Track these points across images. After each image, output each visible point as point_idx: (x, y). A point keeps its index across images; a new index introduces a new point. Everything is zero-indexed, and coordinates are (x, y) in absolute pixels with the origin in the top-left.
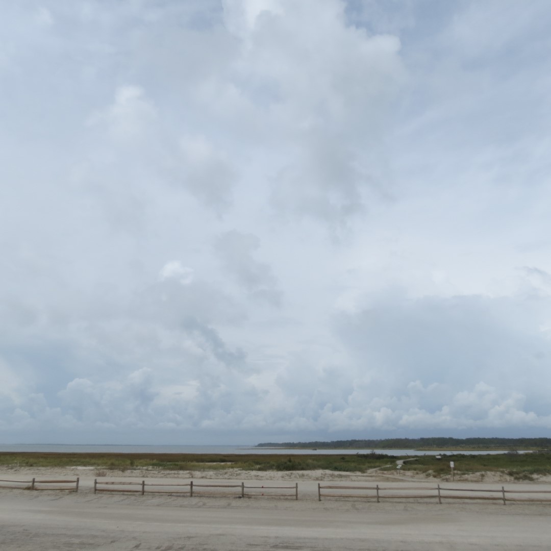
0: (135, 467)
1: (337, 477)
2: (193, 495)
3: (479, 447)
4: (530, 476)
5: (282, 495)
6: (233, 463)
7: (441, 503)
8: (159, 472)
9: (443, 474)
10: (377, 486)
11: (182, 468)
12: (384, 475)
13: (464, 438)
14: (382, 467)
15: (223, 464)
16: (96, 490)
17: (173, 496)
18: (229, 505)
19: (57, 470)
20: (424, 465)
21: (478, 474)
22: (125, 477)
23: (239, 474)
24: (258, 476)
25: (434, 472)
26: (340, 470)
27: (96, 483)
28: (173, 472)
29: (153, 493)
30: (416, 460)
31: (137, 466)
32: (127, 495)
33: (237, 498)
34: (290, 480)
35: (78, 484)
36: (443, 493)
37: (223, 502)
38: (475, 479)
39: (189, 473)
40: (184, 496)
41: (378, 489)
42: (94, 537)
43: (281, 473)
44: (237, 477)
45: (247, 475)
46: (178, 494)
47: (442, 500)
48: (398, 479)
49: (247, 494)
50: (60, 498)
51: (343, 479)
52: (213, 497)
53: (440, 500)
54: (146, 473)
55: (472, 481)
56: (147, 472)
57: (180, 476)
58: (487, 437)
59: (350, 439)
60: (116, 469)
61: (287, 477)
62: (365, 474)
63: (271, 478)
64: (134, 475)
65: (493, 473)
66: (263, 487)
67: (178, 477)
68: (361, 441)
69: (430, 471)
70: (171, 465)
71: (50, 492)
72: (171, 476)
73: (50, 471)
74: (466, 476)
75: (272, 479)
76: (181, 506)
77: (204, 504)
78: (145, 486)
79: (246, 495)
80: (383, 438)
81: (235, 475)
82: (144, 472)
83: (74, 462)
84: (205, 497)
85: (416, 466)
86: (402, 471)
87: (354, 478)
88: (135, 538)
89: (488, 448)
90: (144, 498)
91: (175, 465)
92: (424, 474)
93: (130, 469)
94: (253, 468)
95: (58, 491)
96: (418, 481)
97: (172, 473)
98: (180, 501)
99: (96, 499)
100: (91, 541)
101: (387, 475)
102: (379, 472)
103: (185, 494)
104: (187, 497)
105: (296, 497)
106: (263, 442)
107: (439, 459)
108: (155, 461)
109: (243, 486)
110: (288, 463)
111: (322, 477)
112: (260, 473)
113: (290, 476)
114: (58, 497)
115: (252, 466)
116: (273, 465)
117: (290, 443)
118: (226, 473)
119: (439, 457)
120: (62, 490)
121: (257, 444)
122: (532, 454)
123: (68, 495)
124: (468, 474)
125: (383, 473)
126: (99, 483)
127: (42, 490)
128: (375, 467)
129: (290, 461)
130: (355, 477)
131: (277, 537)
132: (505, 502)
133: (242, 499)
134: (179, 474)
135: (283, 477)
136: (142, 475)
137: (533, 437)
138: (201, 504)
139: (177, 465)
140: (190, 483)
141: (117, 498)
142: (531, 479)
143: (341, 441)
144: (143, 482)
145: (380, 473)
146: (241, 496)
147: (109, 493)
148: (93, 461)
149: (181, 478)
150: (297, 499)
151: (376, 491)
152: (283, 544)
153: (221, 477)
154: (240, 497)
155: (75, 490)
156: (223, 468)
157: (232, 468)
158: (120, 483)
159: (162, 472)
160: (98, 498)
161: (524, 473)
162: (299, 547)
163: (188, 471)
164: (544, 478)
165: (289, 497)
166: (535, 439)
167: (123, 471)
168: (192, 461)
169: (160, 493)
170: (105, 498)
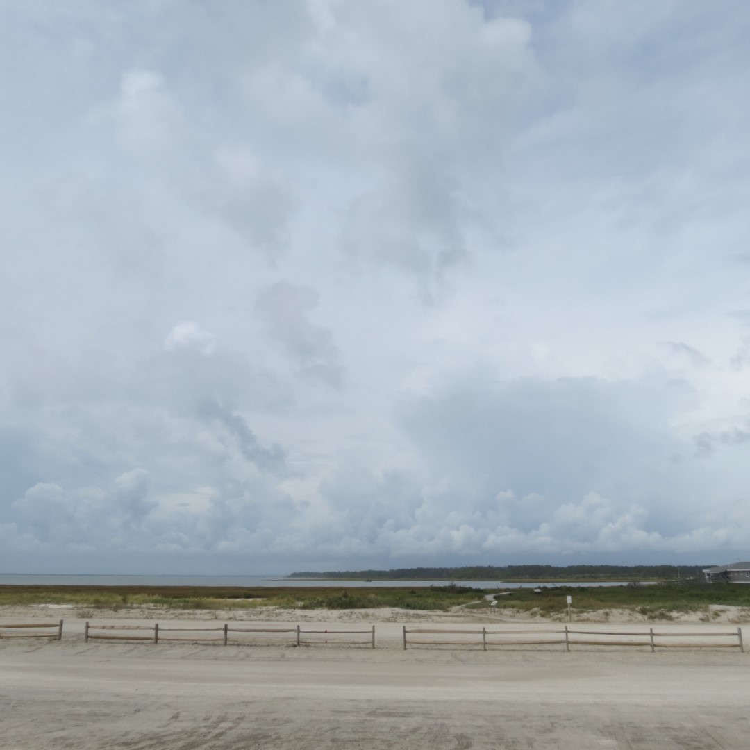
0: (129, 605)
1: (413, 617)
2: (228, 643)
3: (584, 577)
4: (669, 614)
5: (353, 643)
6: (265, 599)
7: (569, 651)
8: (167, 612)
9: (553, 612)
10: (484, 629)
11: (198, 606)
12: (474, 615)
13: (565, 565)
14: (469, 604)
15: (250, 600)
16: (88, 637)
17: (199, 644)
18: (283, 656)
19: (20, 609)
20: (522, 601)
21: (601, 612)
22: (119, 618)
23: (280, 614)
24: (306, 616)
25: (542, 609)
26: (414, 608)
27: (88, 627)
28: (186, 611)
29: (170, 642)
30: (510, 595)
31: (132, 603)
32: (133, 643)
33: (290, 646)
34: (350, 621)
35: (61, 629)
36: (572, 637)
37: (273, 652)
38: (597, 619)
39: (209, 613)
40: (214, 645)
41: (485, 632)
42: (108, 704)
43: (336, 613)
44: (277, 618)
45: (290, 615)
46: (206, 642)
47: (572, 647)
48: (495, 620)
49: (304, 640)
50: (37, 649)
51: (422, 620)
52: (255, 645)
53: (568, 647)
54: (149, 613)
55: (595, 622)
56: (150, 611)
57: (197, 616)
58: (594, 564)
59: (415, 567)
60: (106, 607)
61: (345, 618)
62: (449, 614)
63: (325, 619)
64: (132, 615)
65: (620, 611)
66: (326, 632)
67: (194, 619)
68: (431, 569)
69: (536, 609)
70: (180, 601)
71: (21, 641)
72: (184, 617)
73: (9, 610)
74: (585, 615)
75: (325, 621)
76: (216, 659)
77: (248, 656)
78: (159, 631)
79: (302, 642)
80: (459, 566)
81: (274, 615)
82: (146, 611)
83: (42, 598)
84: (245, 645)
85: (512, 602)
86: (497, 610)
87: (437, 619)
88: (167, 705)
89: (596, 578)
90: (158, 648)
91: (185, 601)
92: (528, 612)
93: (124, 608)
94: (293, 605)
95: (33, 639)
96: (523, 622)
97: (185, 613)
98: (211, 651)
99: (89, 649)
100: (106, 711)
101: (478, 614)
102: (466, 610)
103: (216, 642)
104: (219, 645)
105: (373, 645)
106: (298, 571)
107: (538, 593)
108: (156, 597)
109: (298, 631)
110: (344, 599)
111: (393, 617)
112: (307, 612)
113: (349, 616)
114: (33, 648)
115: (292, 603)
116: (323, 602)
117: (335, 573)
118: (261, 613)
119: (538, 590)
120: (38, 637)
121: (289, 574)
122: (655, 586)
123: (47, 644)
124: (588, 613)
125: (472, 612)
126: (93, 628)
127: (8, 638)
128: (459, 604)
129: (346, 596)
130: (437, 617)
131: (369, 701)
132: (653, 649)
133: (297, 648)
134: (196, 614)
135: (340, 618)
136: (143, 617)
137: (654, 565)
138: (242, 655)
139: (188, 602)
140: (223, 627)
141: (120, 648)
142: (670, 619)
143: (403, 570)
144: (157, 625)
145: (469, 612)
146: (296, 643)
147: (106, 641)
148: (68, 597)
149: (200, 619)
150: (374, 648)
151: (482, 635)
152: (381, 709)
153: (255, 618)
154: (295, 646)
155: (57, 638)
156: (254, 606)
157: (265, 605)
158: (123, 628)
159: (172, 611)
160: (92, 649)
161: (660, 611)
162: (406, 713)
163: (207, 611)
164: (685, 617)
165: (362, 645)
166: (656, 567)
167: (116, 609)
168: (208, 597)
169: (181, 642)
170: (103, 648)
